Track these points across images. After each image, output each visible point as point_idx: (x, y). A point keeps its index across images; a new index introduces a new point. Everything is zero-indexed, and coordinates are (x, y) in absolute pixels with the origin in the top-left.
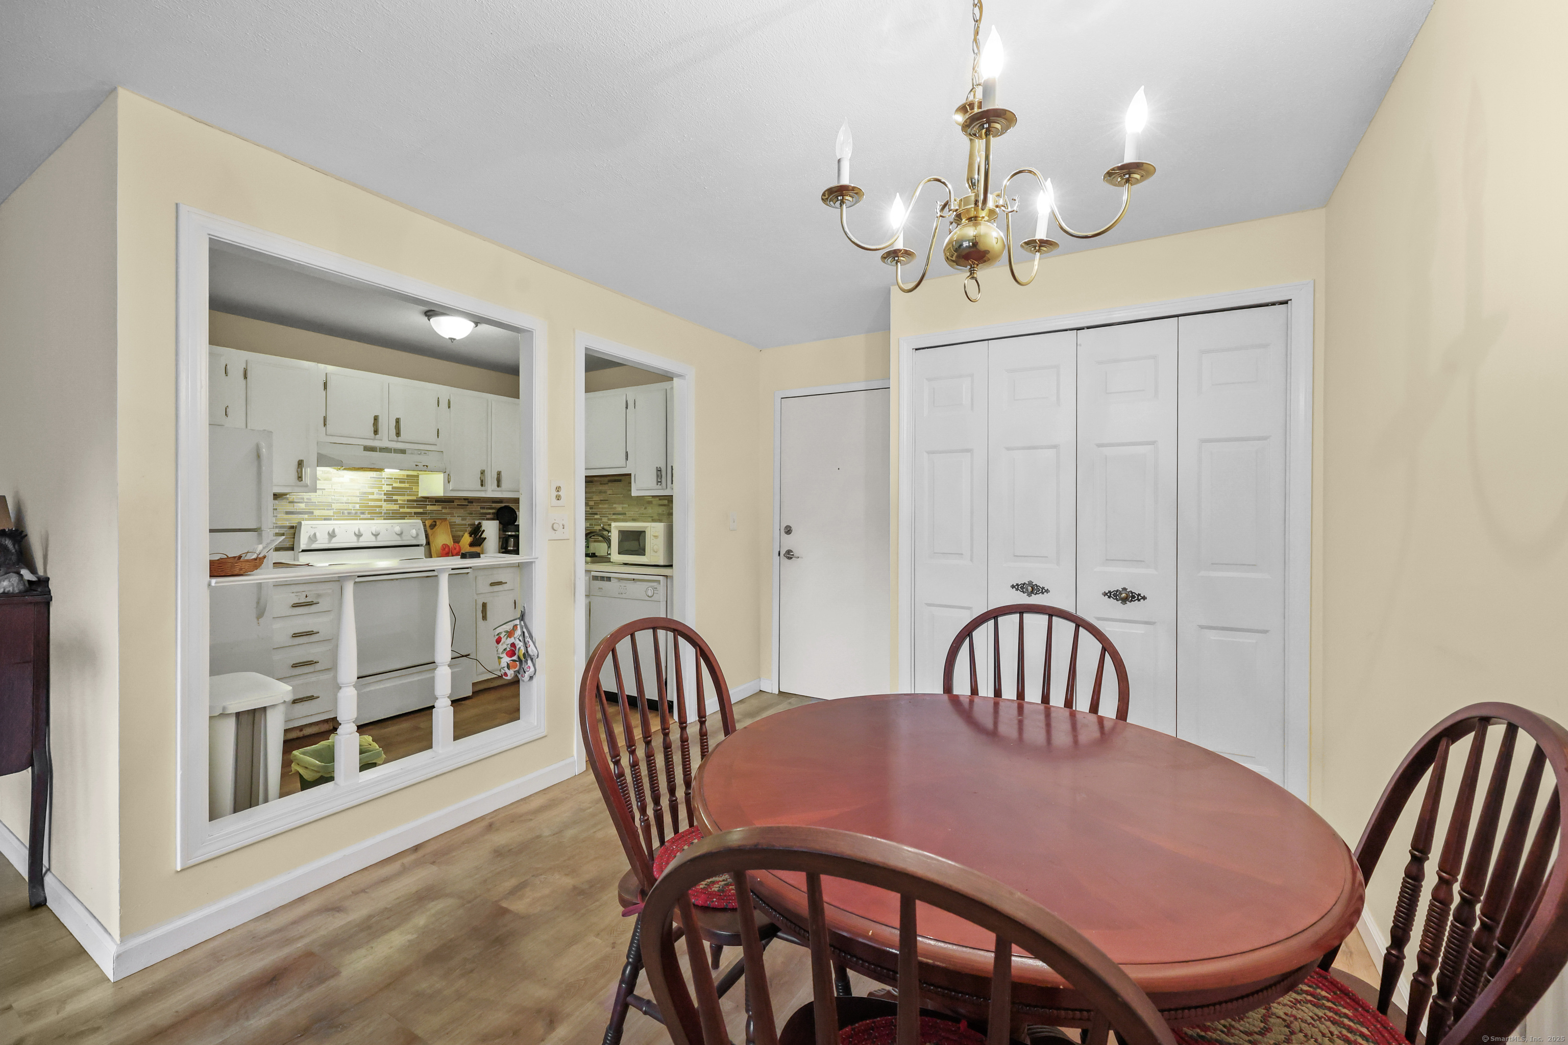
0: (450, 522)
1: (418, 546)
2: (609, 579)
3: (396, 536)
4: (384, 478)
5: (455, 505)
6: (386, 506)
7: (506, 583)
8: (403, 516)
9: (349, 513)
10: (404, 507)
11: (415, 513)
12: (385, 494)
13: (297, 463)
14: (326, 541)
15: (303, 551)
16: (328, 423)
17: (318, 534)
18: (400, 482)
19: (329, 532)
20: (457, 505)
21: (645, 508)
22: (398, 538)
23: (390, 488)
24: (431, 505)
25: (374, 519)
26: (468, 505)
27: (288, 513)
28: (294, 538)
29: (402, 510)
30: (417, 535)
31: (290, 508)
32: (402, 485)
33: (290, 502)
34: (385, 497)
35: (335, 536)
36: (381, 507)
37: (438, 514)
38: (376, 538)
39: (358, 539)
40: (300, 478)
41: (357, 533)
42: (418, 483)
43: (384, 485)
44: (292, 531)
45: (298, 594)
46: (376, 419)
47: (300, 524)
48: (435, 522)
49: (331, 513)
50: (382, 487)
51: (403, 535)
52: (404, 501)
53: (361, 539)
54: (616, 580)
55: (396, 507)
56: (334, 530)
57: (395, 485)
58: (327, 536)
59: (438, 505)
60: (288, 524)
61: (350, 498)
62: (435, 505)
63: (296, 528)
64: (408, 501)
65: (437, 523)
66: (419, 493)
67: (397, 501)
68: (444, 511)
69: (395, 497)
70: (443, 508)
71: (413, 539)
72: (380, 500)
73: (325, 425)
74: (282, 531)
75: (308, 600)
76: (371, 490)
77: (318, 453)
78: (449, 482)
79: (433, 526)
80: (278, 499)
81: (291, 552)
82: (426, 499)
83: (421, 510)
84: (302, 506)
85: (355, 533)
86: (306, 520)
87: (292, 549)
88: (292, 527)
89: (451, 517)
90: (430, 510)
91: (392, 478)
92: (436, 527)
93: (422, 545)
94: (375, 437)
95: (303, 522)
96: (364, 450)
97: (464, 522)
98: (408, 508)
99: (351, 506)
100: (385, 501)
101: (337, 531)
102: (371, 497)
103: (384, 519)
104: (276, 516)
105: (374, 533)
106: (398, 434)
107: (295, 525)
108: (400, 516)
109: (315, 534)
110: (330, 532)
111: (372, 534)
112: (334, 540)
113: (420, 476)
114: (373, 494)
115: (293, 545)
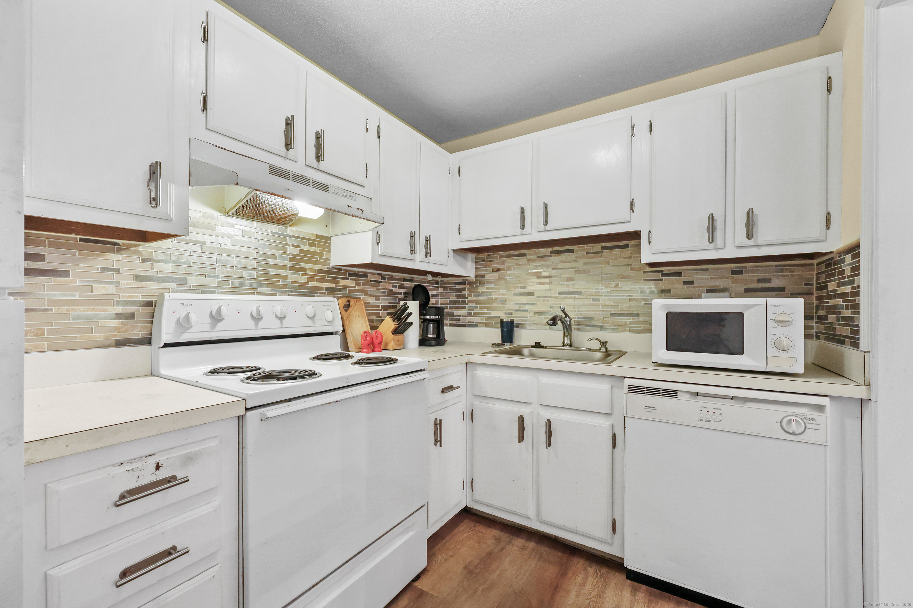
0: (365, 303)
1: (331, 333)
2: (673, 394)
3: (307, 319)
4: (289, 236)
5: (368, 281)
6: (292, 277)
7: (458, 387)
8: (313, 292)
9: (241, 284)
10: (312, 280)
11: (327, 289)
12: (290, 259)
13: (147, 169)
14: (207, 327)
15: (166, 345)
16: (210, 105)
17: (193, 317)
18: (310, 245)
19: (211, 313)
20: (371, 281)
21: (617, 285)
22: (309, 322)
23: (296, 251)
24: (344, 279)
25: (276, 295)
26: (381, 282)
27: (138, 278)
28: (152, 322)
29: (311, 284)
30: (333, 319)
31: (144, 269)
32: (312, 249)
33: (144, 260)
34: (290, 264)
35: (222, 320)
36: (285, 277)
37: (350, 291)
38: (282, 323)
39: (257, 324)
40: (154, 201)
41: (255, 314)
42: (329, 248)
43: (289, 245)
44: (148, 310)
45: (134, 466)
46: (289, 123)
47: (162, 296)
48: (349, 301)
49: (214, 282)
50: (286, 249)
51: (316, 318)
52: (314, 270)
53: (261, 324)
54: (688, 396)
55: (303, 279)
56: (219, 310)
57: (303, 247)
58: (208, 320)
59: (351, 279)
60: (140, 297)
61: (243, 261)
62: (348, 279)
63: (155, 306)
64: (319, 271)
65: (352, 303)
66: (331, 262)
67: (304, 270)
68: (358, 288)
69: (303, 265)
70: (357, 284)
71: (328, 324)
72: (283, 267)
73: (205, 108)
74: (129, 310)
75: (163, 474)
76: (271, 252)
77: (191, 160)
78: (378, 243)
79: (347, 307)
80: (123, 252)
81: (147, 348)
82: (338, 270)
83: (332, 285)
84: (167, 267)
85: (252, 315)
86: (169, 290)
87: (149, 342)
88: (149, 304)
89: (365, 295)
90: (343, 286)
91: (299, 238)
92: (351, 309)
93: (336, 333)
94: (287, 154)
95: (167, 295)
96: (271, 173)
97: (377, 303)
98: (319, 280)
99: (245, 274)
100: (291, 269)
101: (224, 310)
102: (272, 261)
103: (290, 295)
104: (119, 283)
105: (279, 315)
106: (319, 157)
107: (153, 300)
108: (309, 292)
109: (187, 317)
110: (214, 313)
111: (277, 317)
112: (220, 326)
113: (332, 238)
114: (274, 257)
115: (151, 334)
